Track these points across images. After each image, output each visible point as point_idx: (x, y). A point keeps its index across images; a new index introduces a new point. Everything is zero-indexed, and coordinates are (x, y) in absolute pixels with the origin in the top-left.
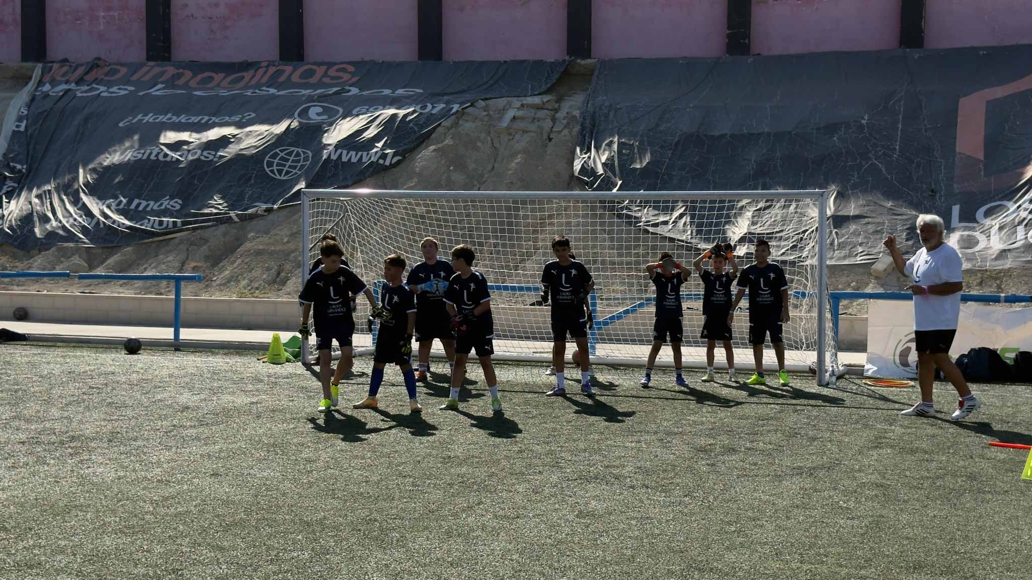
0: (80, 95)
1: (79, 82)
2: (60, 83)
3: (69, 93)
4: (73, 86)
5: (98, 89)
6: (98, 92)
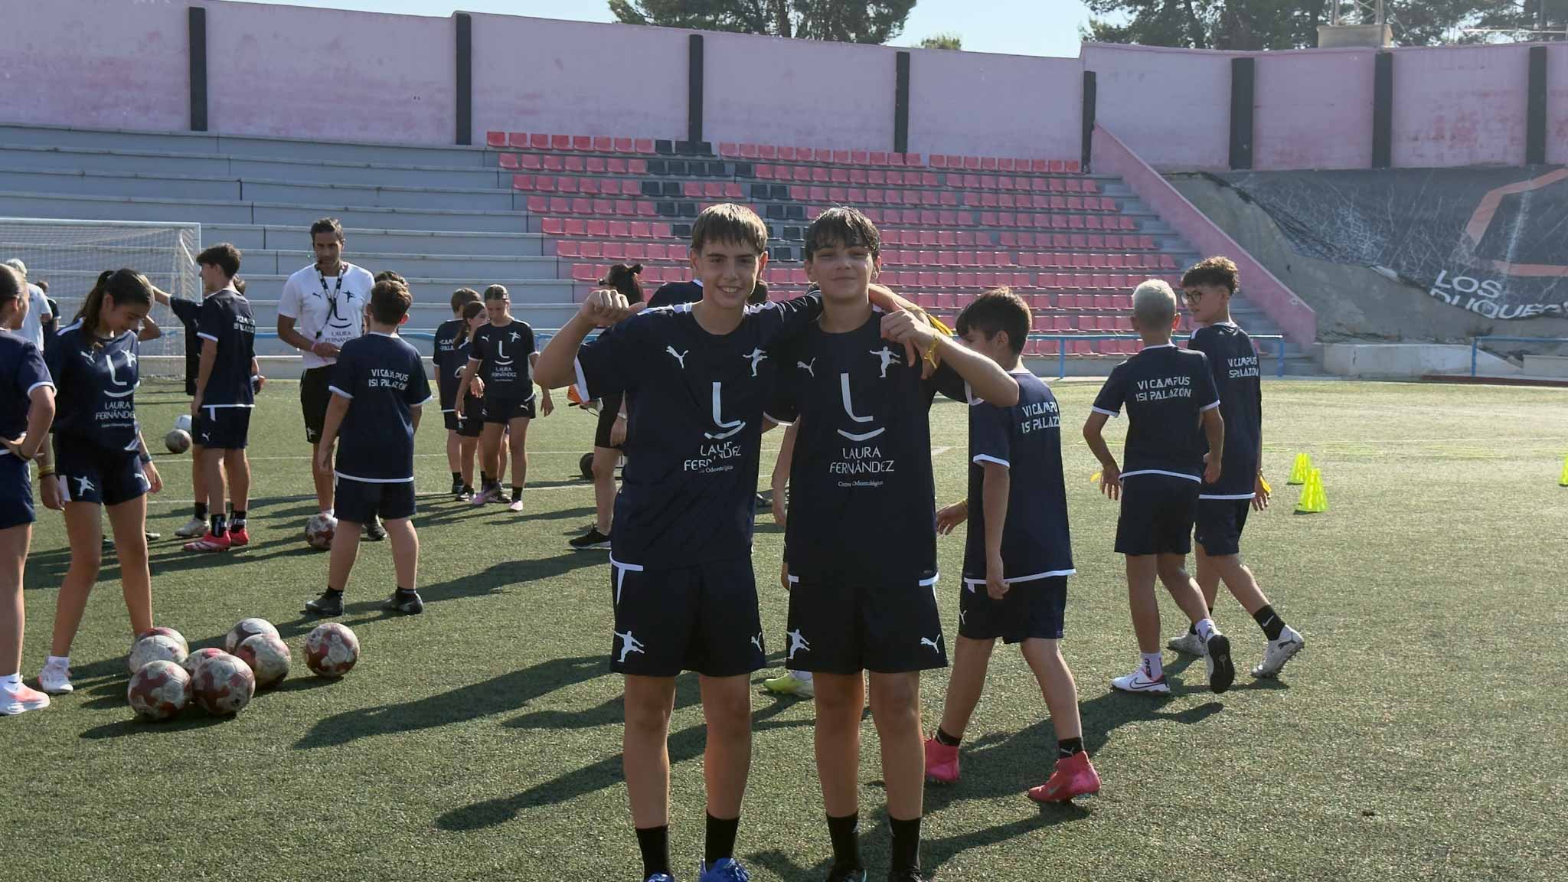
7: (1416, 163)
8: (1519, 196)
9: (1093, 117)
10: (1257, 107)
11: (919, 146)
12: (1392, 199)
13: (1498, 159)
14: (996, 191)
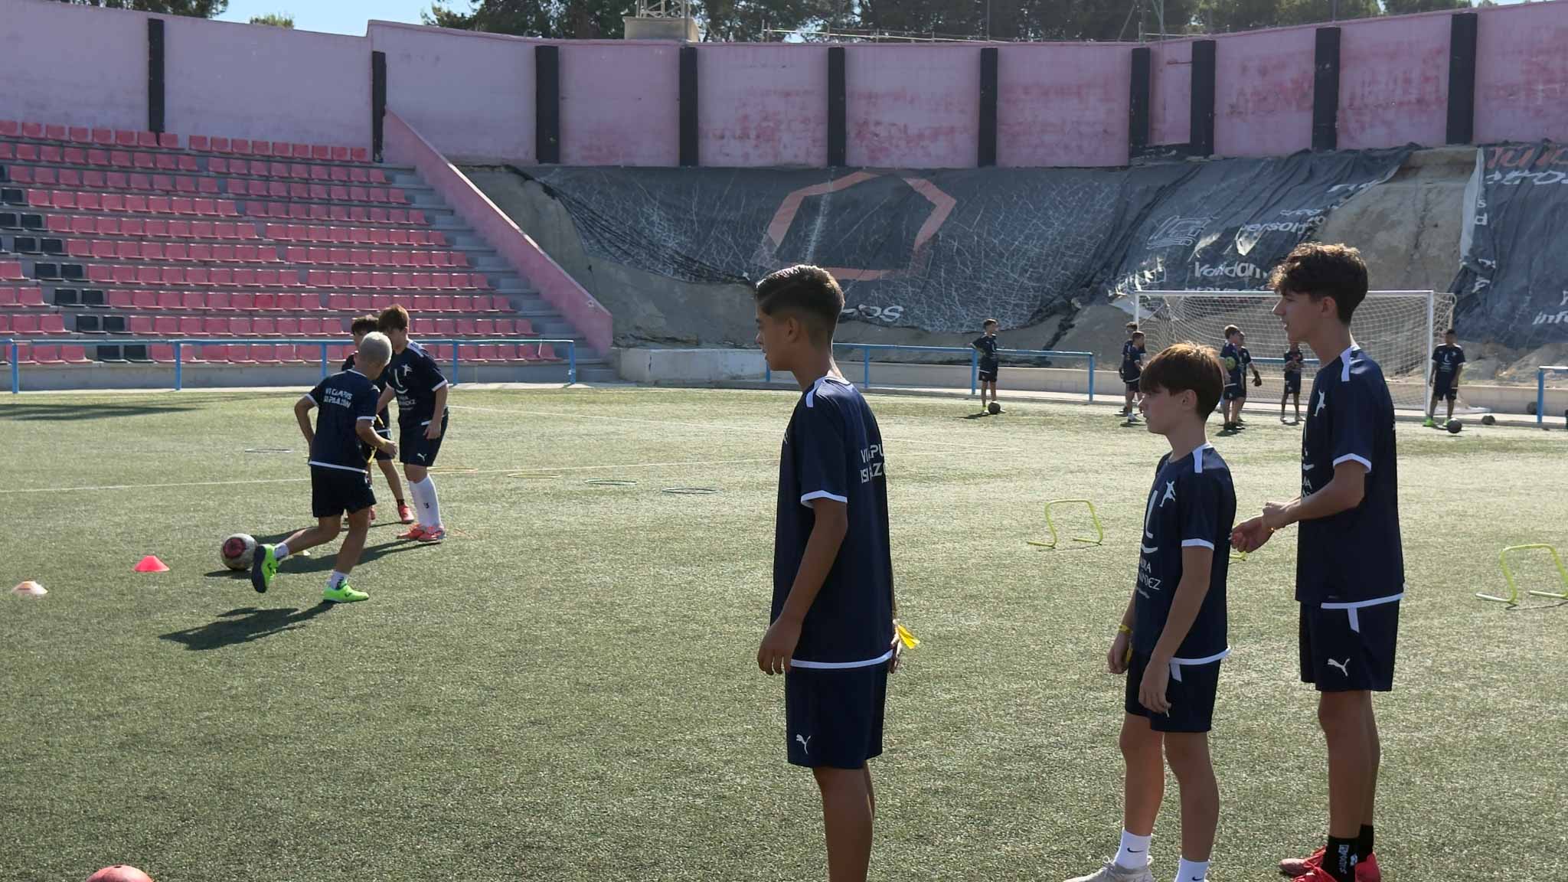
0: (1539, 183)
1: (1533, 168)
2: (1510, 170)
3: (1526, 182)
4: (1526, 173)
5: (1556, 176)
6: (1558, 179)
7: (723, 162)
8: (819, 197)
9: (384, 102)
10: (563, 98)
11: (179, 125)
12: (696, 199)
13: (801, 160)
14: (268, 179)
